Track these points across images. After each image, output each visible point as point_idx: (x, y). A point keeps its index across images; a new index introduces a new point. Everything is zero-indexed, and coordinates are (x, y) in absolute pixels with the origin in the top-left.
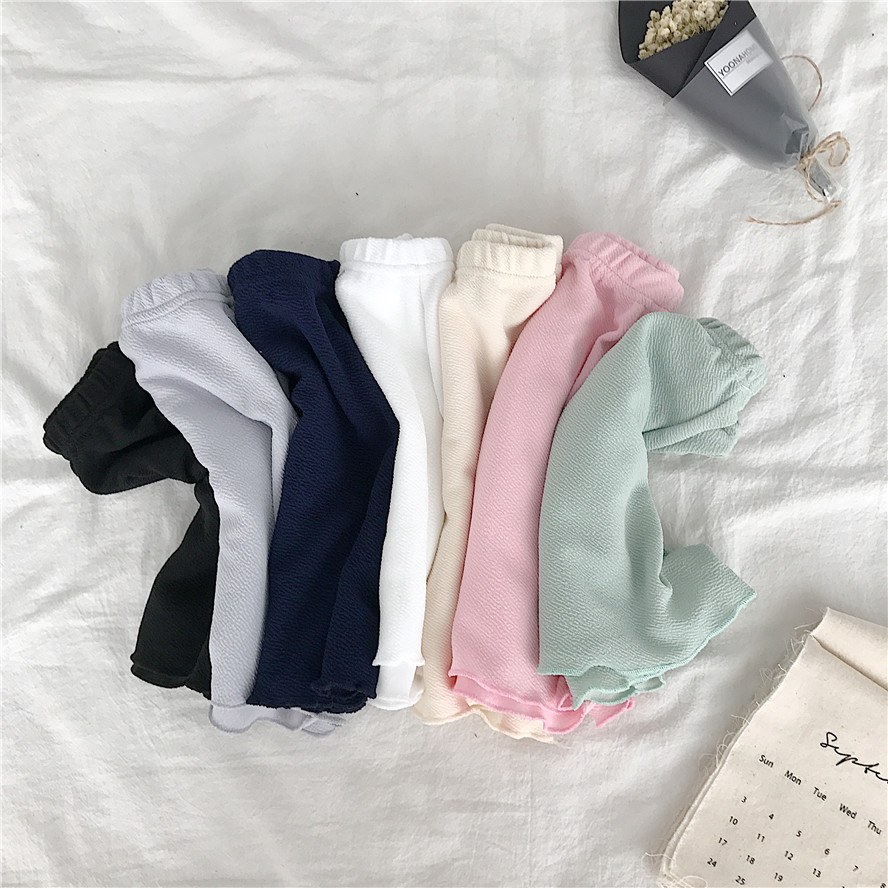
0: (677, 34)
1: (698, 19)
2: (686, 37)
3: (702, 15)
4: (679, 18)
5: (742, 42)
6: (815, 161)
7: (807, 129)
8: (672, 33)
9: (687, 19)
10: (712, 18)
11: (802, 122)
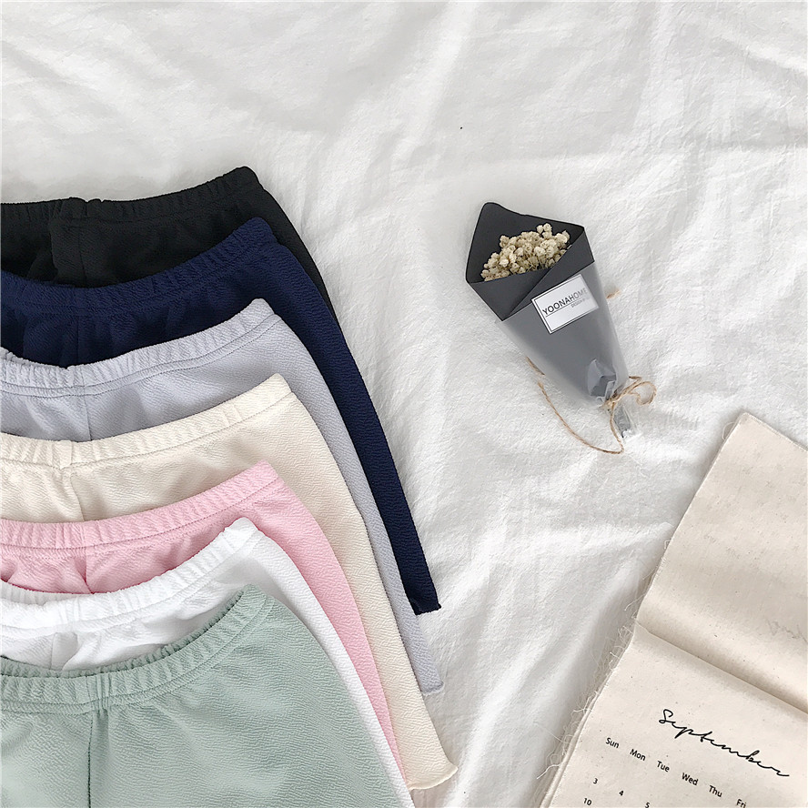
0: (515, 266)
1: (538, 255)
2: (523, 270)
3: (543, 251)
4: (520, 251)
5: (576, 284)
6: (620, 404)
7: (614, 377)
8: (510, 264)
9: (530, 252)
10: (551, 256)
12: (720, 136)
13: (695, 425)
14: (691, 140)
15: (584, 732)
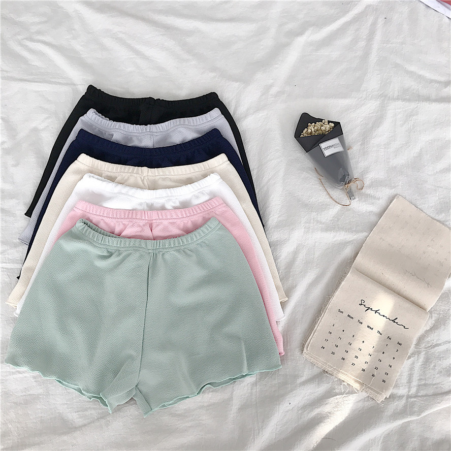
0: (314, 133)
1: (322, 130)
2: (316, 134)
3: (324, 129)
4: (316, 128)
5: (335, 141)
6: (350, 187)
7: (349, 175)
8: (311, 132)
9: (319, 129)
10: (327, 131)
11: (348, 172)
12: (393, 96)
13: (379, 199)
14: (382, 97)
15: (329, 306)
